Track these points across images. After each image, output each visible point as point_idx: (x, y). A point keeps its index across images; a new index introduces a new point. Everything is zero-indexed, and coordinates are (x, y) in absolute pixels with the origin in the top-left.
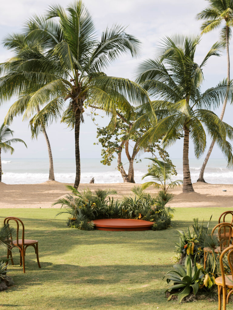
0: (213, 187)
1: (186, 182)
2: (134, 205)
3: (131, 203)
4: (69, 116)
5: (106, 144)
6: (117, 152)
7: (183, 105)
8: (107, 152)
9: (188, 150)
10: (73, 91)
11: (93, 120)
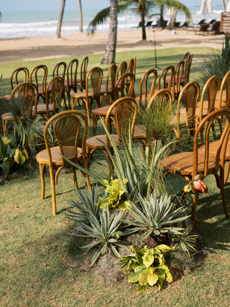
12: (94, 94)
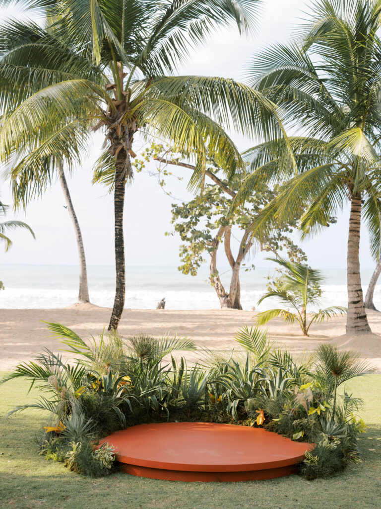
1: (354, 312)
2: (244, 383)
3: (235, 380)
4: (109, 170)
5: (189, 235)
6: (210, 250)
7: (356, 140)
8: (189, 250)
9: (359, 243)
10: (111, 109)
11: (162, 184)
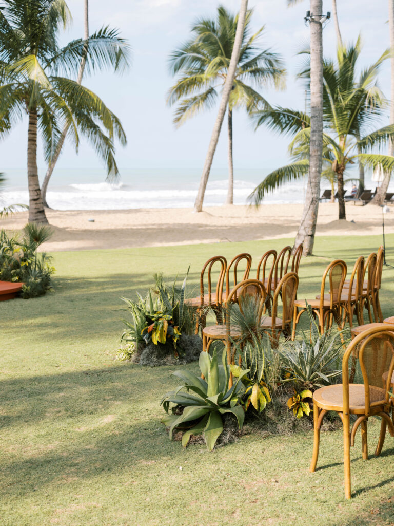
0: (67, 215)
1: (35, 207)
7: (32, 65)
9: (36, 150)
12: (333, 304)
